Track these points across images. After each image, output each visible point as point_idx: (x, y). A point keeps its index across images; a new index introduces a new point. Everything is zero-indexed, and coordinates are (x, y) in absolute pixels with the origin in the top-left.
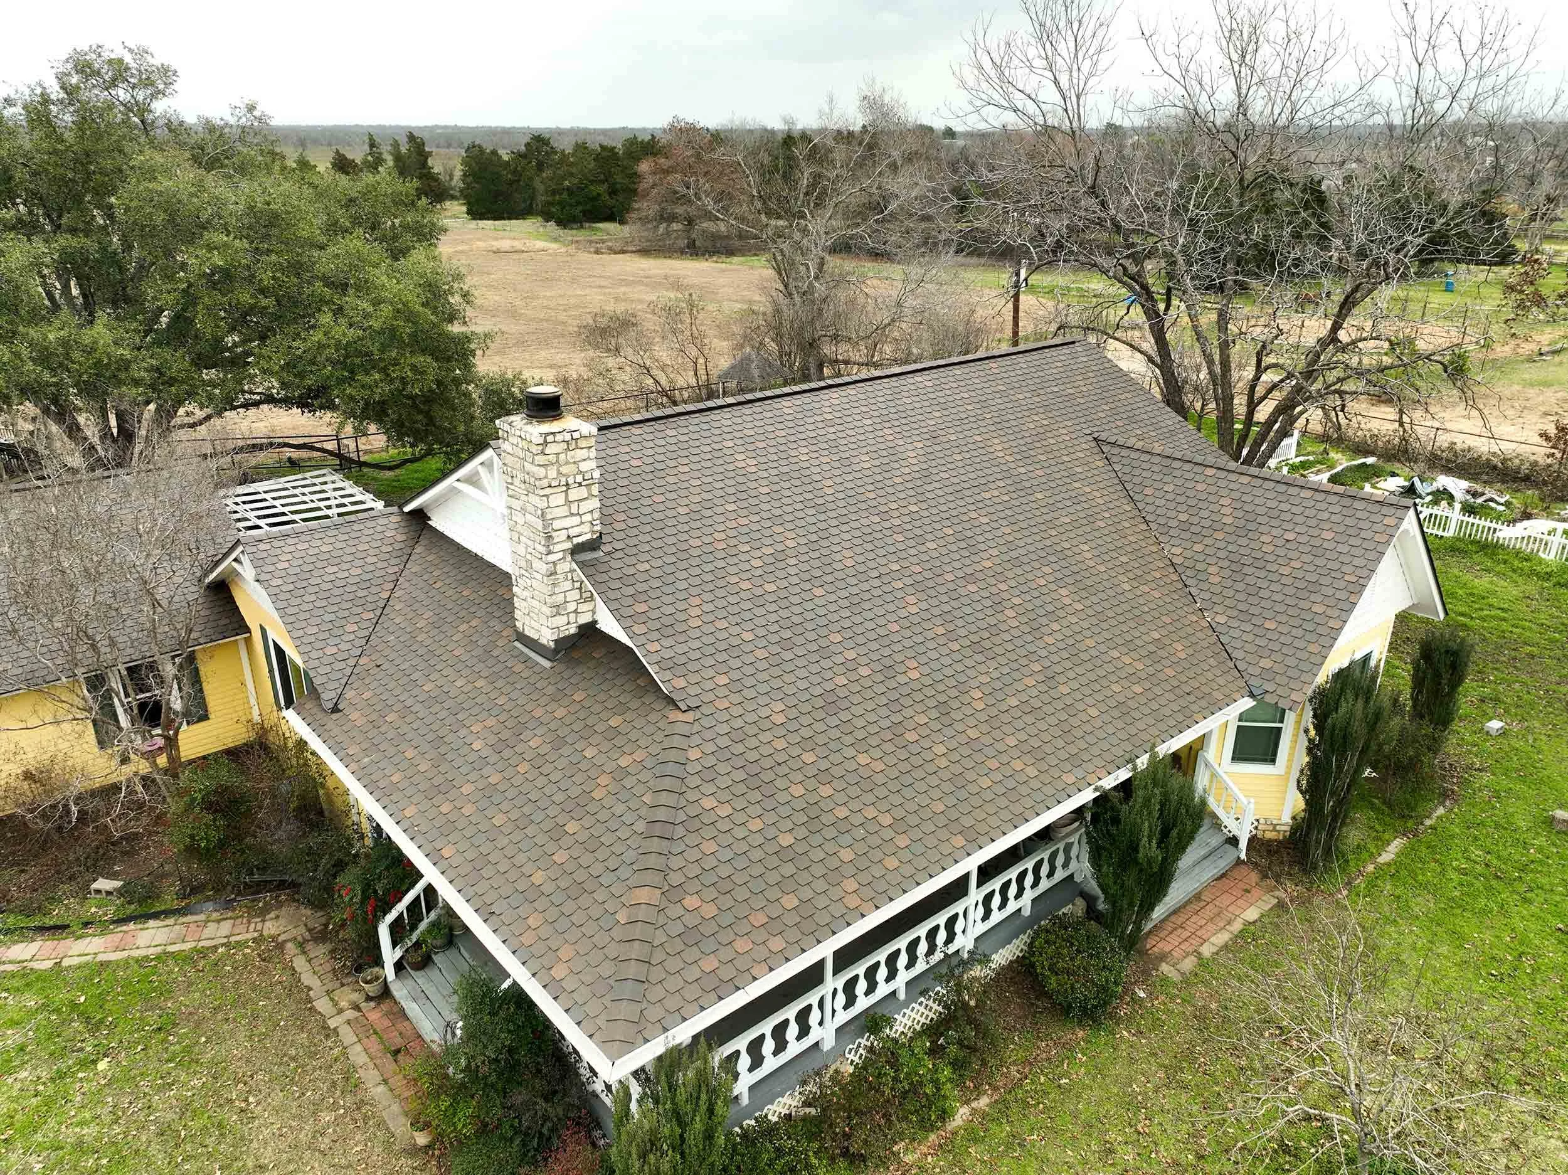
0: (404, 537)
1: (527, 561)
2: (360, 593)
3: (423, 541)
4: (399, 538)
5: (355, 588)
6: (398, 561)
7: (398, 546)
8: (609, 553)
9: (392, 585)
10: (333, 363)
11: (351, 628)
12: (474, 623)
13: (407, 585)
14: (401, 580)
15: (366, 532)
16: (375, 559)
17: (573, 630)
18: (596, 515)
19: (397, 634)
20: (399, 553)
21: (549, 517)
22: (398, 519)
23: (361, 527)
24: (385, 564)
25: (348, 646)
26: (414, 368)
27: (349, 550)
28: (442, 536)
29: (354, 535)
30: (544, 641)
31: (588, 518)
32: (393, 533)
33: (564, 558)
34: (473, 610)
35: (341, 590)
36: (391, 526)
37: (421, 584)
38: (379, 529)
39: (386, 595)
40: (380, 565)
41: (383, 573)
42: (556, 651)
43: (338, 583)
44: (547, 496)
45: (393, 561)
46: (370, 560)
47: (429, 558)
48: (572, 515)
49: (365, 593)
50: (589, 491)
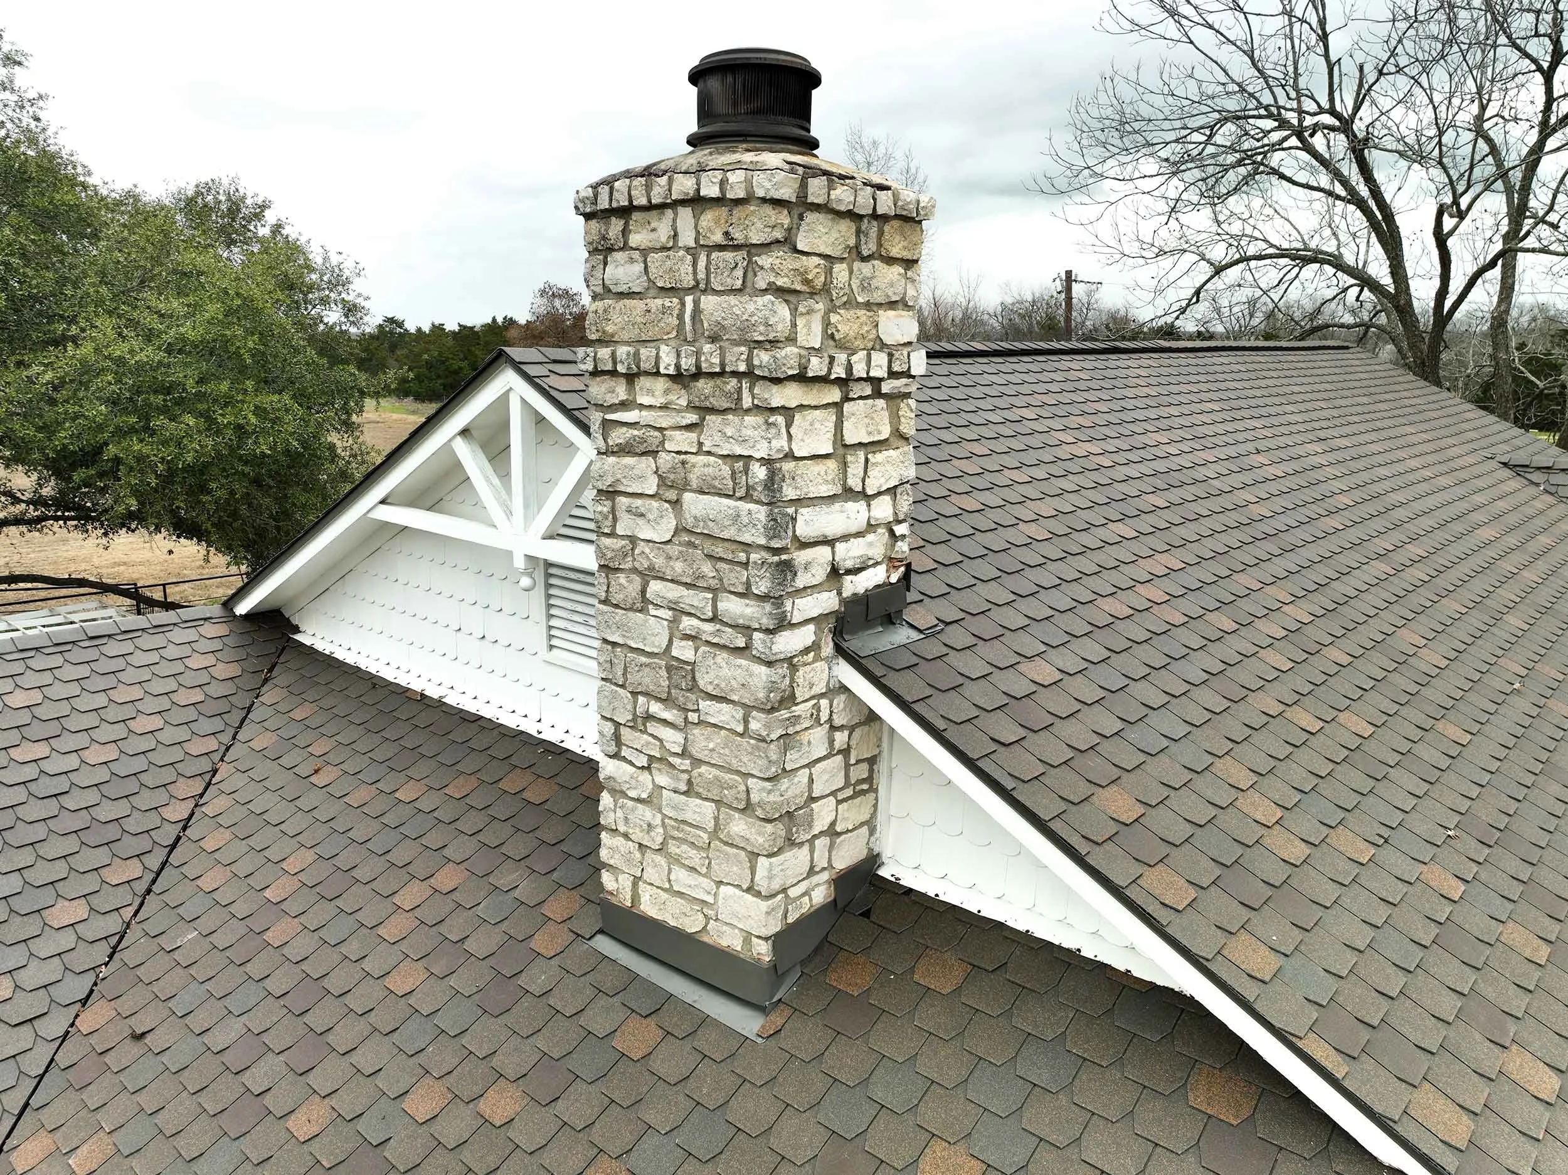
0: (234, 670)
1: (675, 666)
2: (107, 812)
3: (281, 677)
4: (223, 671)
5: (93, 797)
6: (217, 724)
7: (216, 690)
8: (929, 633)
9: (198, 786)
10: (113, 402)
11: (64, 913)
12: (446, 879)
13: (239, 781)
14: (224, 770)
15: (140, 658)
16: (157, 722)
17: (820, 895)
18: (905, 504)
19: (206, 924)
20: (223, 706)
21: (789, 493)
22: (223, 629)
23: (127, 647)
24: (183, 734)
25: (52, 971)
26: (259, 411)
27: (86, 702)
28: (330, 662)
29: (104, 666)
30: (731, 941)
31: (883, 509)
32: (210, 660)
33: (815, 647)
34: (433, 839)
35: (52, 806)
36: (204, 646)
37: (279, 778)
38: (172, 652)
39: (180, 811)
40: (167, 736)
41: (176, 754)
42: (776, 972)
43: (46, 786)
44: (788, 412)
45: (206, 726)
46: (142, 724)
47: (298, 714)
48: (849, 493)
49: (123, 808)
50: (895, 418)
